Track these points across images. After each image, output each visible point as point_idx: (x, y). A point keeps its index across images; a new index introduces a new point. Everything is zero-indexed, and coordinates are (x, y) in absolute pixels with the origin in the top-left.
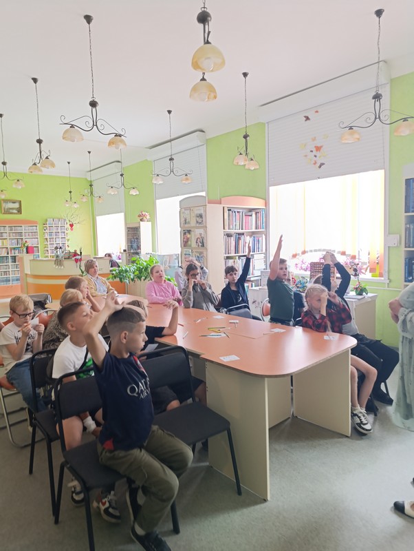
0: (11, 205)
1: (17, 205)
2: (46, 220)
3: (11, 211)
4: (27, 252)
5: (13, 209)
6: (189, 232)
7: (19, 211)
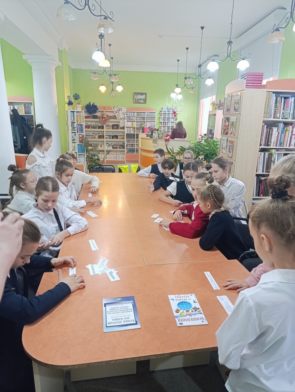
0: (140, 97)
1: (143, 97)
2: (163, 108)
3: (140, 101)
4: (143, 132)
5: (141, 99)
6: (228, 119)
7: (145, 101)
